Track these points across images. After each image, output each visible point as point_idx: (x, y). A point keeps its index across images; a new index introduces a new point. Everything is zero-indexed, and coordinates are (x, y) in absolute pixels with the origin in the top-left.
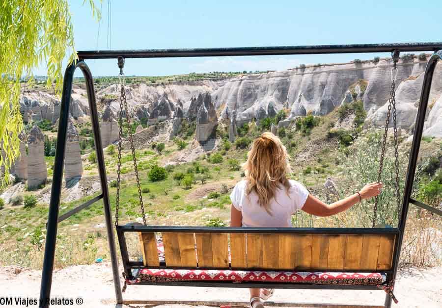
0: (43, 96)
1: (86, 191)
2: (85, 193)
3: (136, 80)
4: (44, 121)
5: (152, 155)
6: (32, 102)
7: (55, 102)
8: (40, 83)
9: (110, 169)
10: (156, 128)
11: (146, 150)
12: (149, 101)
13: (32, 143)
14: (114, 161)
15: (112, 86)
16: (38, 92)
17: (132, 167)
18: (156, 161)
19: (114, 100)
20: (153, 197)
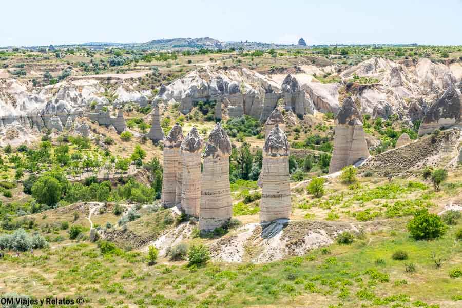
0: (248, 77)
1: (293, 247)
2: (291, 250)
3: (412, 53)
4: (247, 119)
5: (421, 191)
6: (229, 85)
7: (267, 88)
8: (247, 55)
9: (342, 210)
10: (434, 141)
11: (412, 179)
12: (434, 89)
13: (210, 157)
14: (352, 196)
15: (367, 62)
16: (241, 69)
17: (381, 209)
18: (427, 201)
19: (370, 87)
20: (411, 269)
